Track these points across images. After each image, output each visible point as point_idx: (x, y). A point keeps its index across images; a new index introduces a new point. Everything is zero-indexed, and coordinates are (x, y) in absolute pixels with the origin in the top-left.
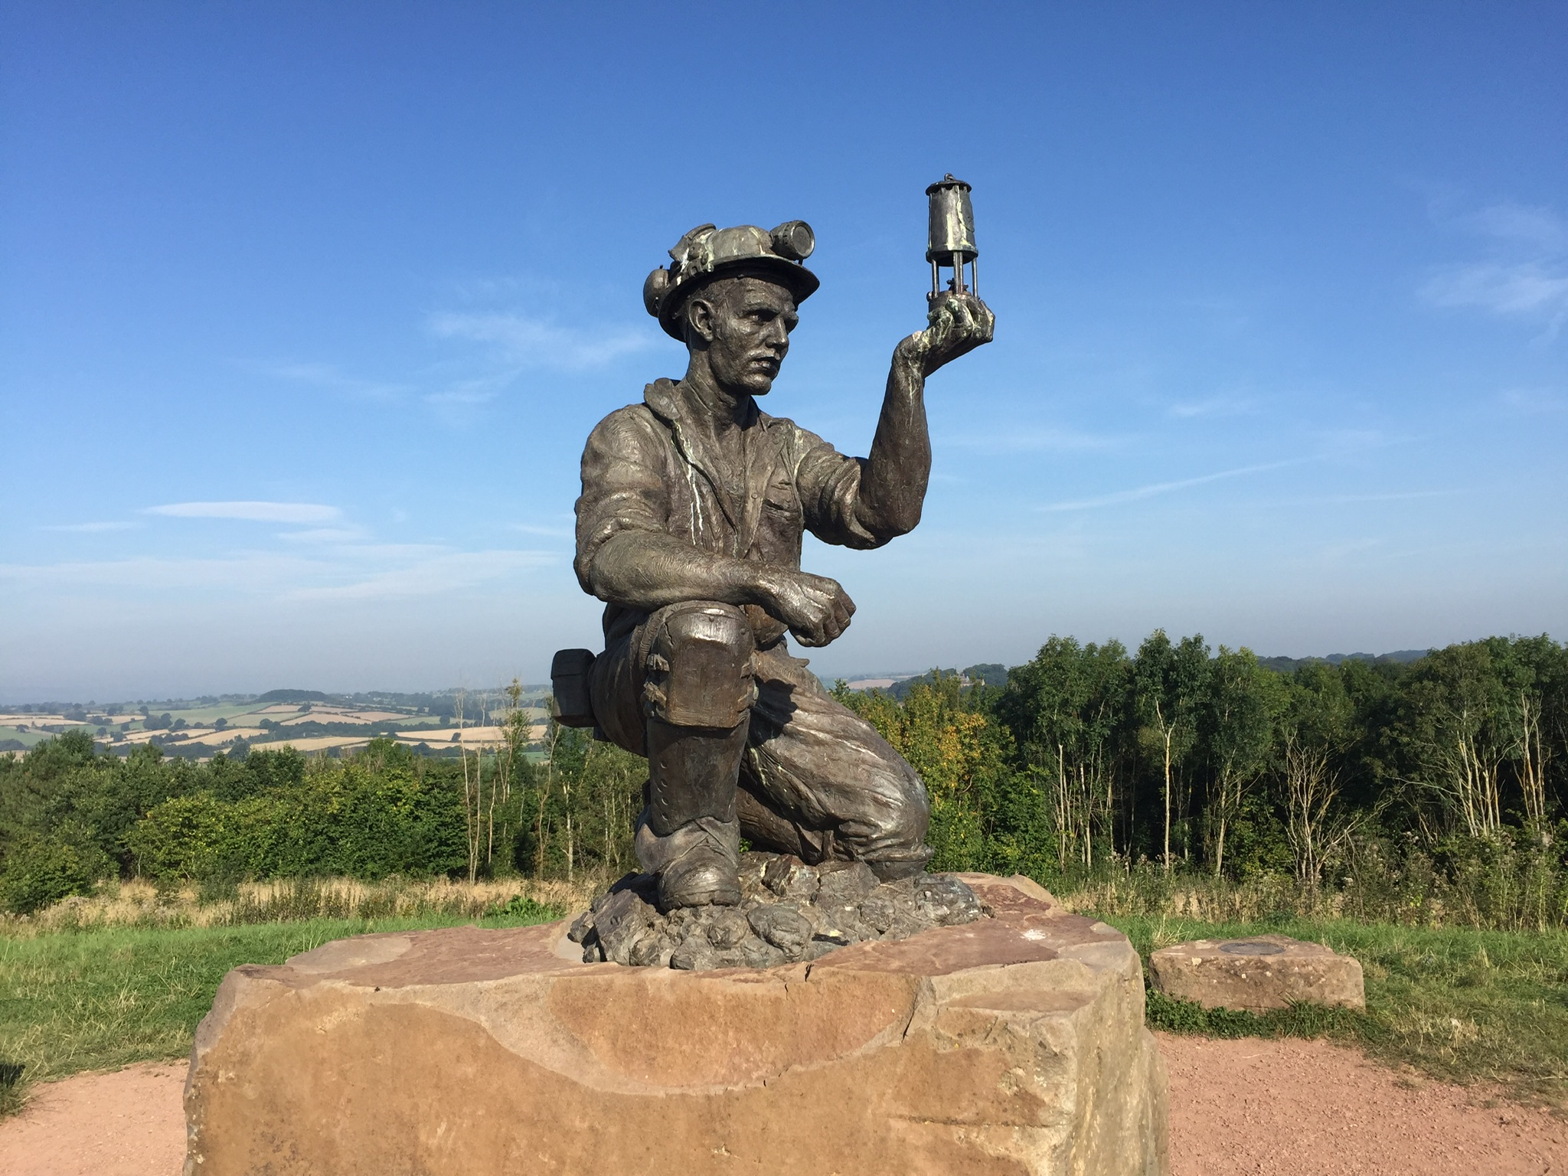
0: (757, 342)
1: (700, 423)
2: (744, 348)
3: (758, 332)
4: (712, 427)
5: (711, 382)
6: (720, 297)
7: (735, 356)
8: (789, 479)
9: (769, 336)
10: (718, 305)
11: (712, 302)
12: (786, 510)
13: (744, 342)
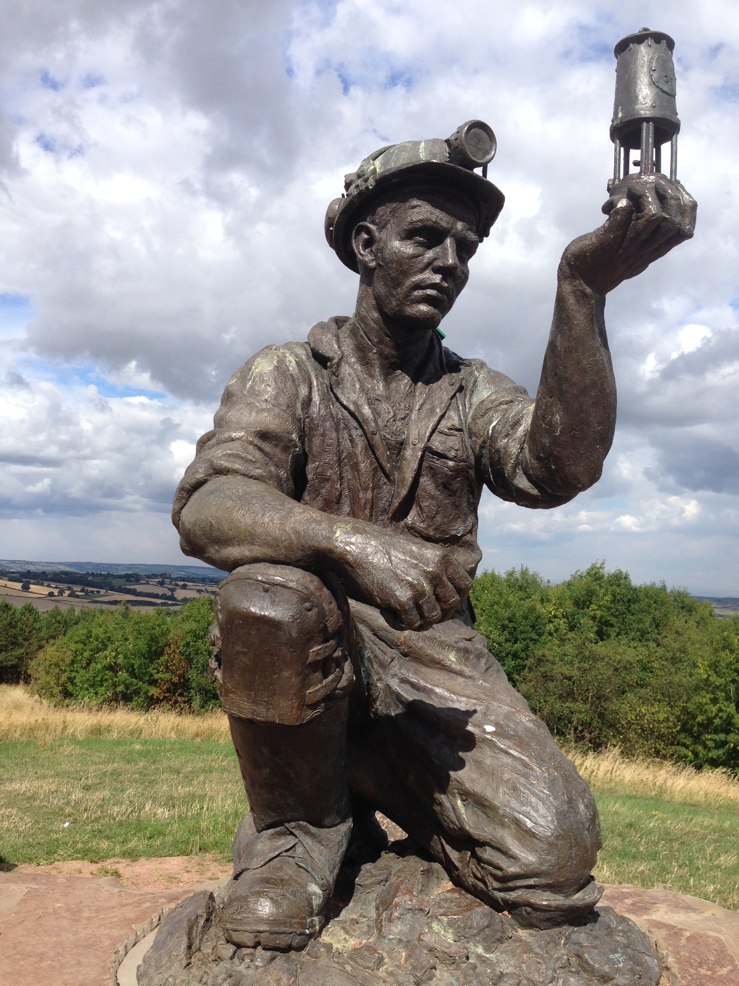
0: (421, 266)
1: (364, 361)
2: (406, 274)
3: (422, 255)
4: (377, 366)
5: (376, 315)
6: (384, 217)
7: (396, 283)
8: (461, 423)
9: (435, 259)
10: (382, 227)
11: (376, 224)
12: (451, 459)
13: (405, 267)
